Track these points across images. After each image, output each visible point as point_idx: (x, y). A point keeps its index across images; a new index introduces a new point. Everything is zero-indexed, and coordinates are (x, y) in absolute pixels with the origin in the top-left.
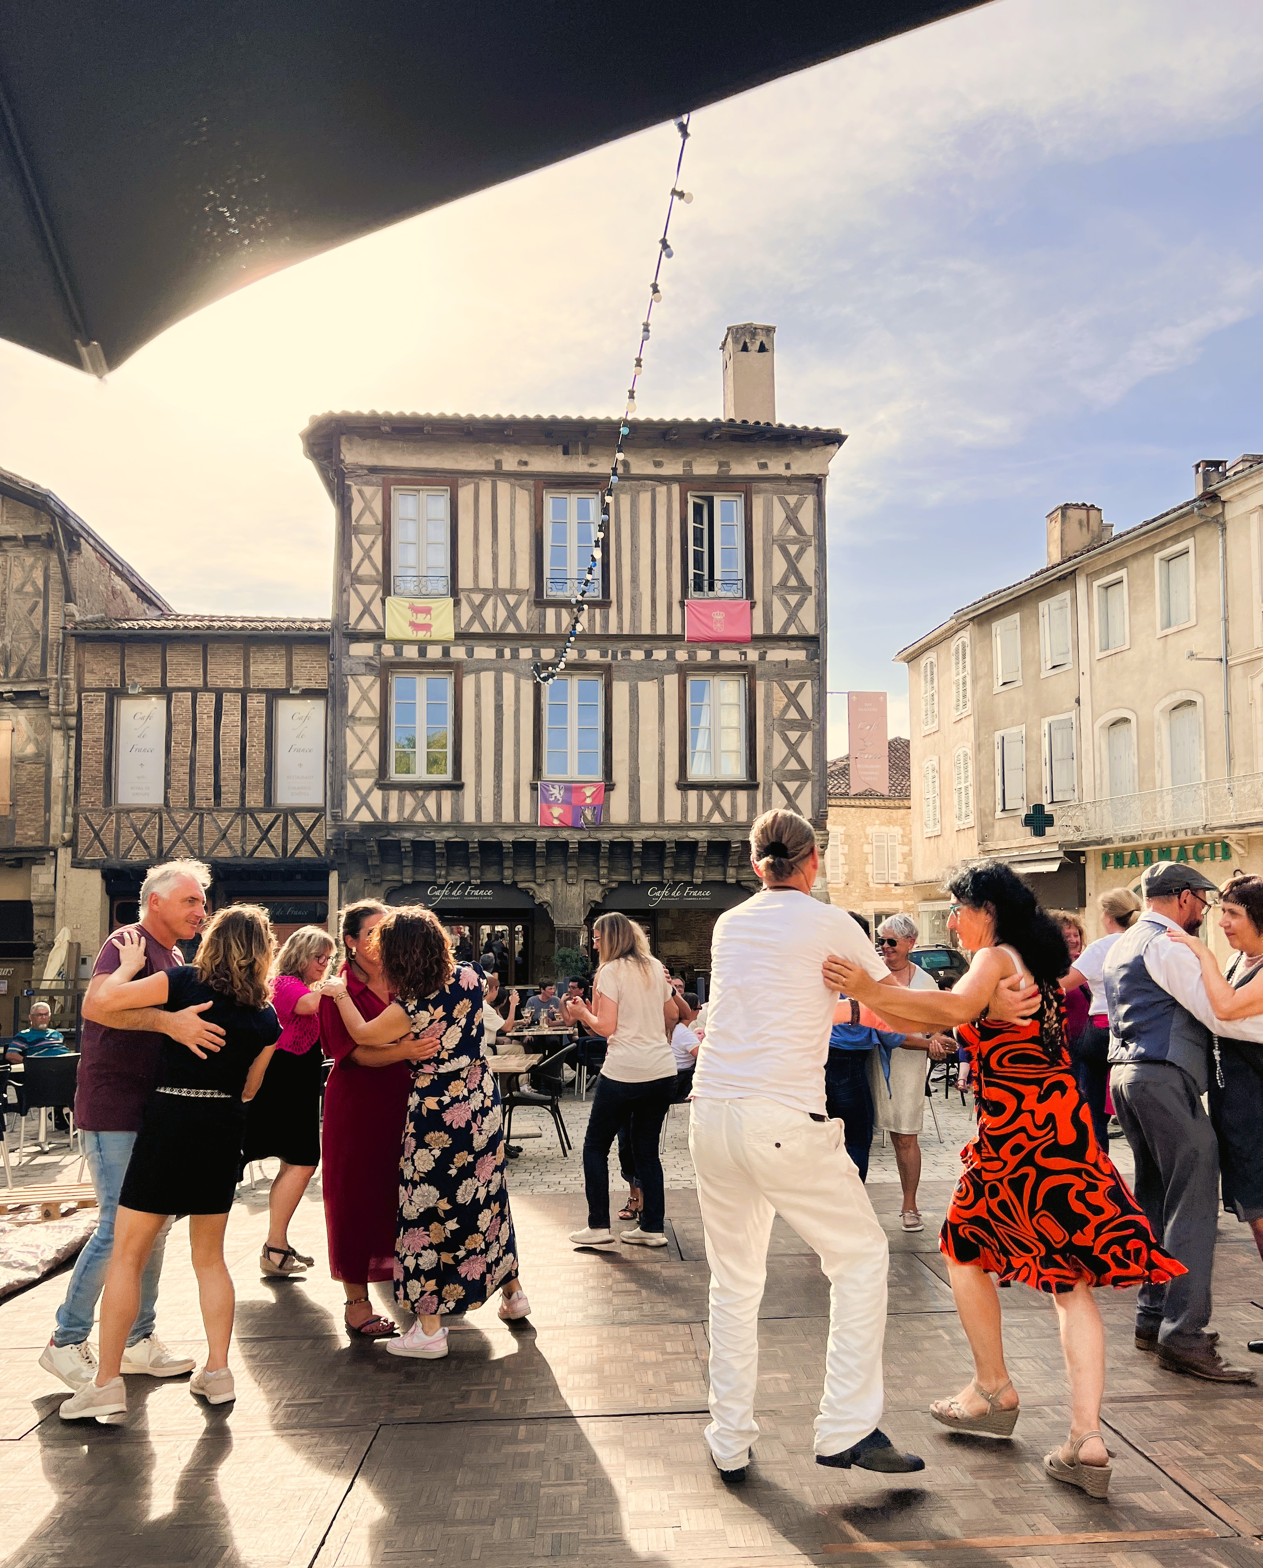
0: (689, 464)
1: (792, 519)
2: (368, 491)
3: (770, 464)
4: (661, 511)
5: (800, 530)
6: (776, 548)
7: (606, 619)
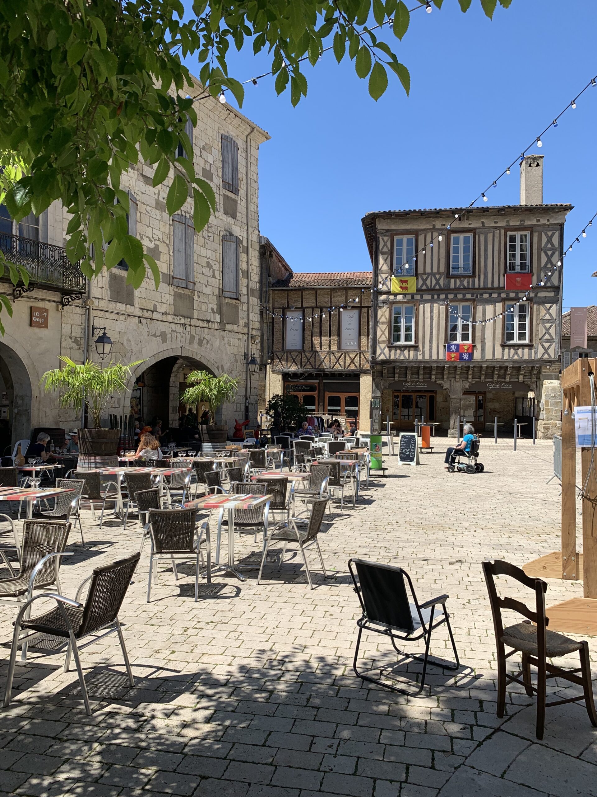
0: (508, 221)
1: (549, 241)
2: (386, 238)
3: (541, 220)
4: (497, 240)
5: (553, 245)
6: (542, 252)
7: (474, 282)
